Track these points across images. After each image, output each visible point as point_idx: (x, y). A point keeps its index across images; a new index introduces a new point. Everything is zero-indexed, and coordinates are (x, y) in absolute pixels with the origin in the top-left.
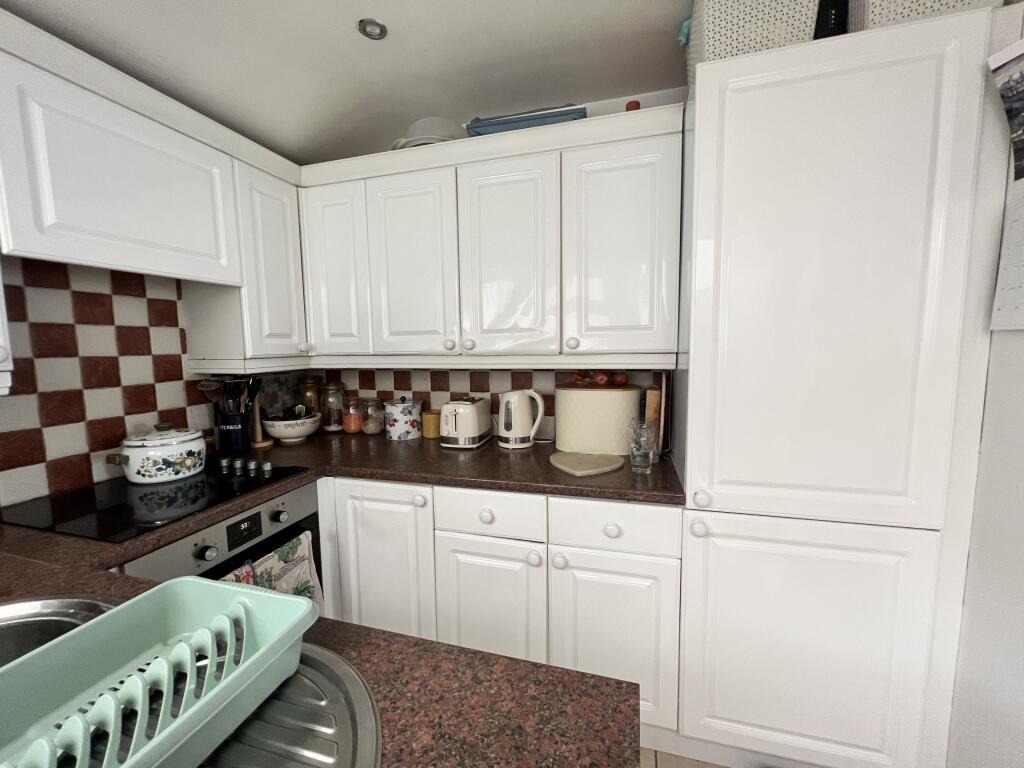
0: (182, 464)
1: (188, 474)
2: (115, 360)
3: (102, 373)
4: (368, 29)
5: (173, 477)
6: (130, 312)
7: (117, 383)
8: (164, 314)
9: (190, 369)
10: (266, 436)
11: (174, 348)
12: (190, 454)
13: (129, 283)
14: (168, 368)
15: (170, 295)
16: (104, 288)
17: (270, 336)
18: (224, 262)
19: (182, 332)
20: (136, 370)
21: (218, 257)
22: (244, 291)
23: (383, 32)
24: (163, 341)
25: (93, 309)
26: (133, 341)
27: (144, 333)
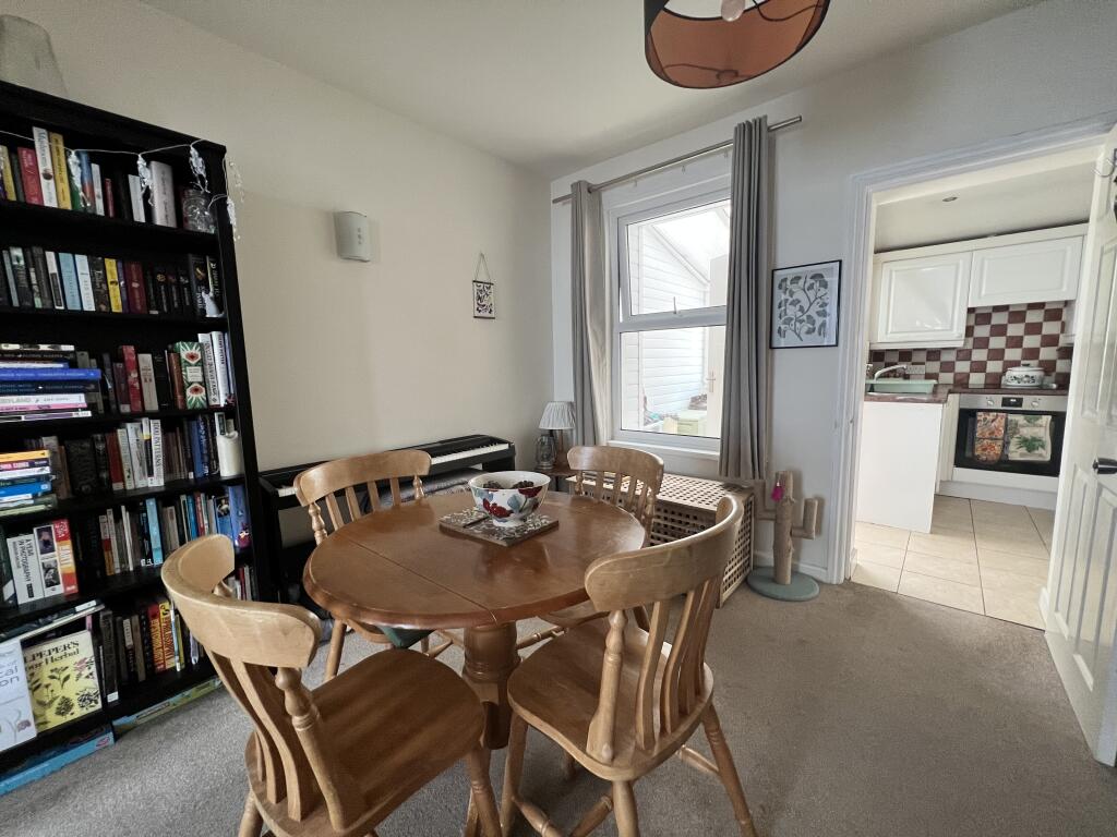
0: (1022, 379)
1: (1024, 385)
2: (1022, 337)
3: (1015, 342)
6: (1035, 317)
7: (1020, 347)
9: (1063, 341)
11: (1056, 331)
14: (1050, 341)
15: (1057, 306)
19: (1063, 322)
20: (1032, 341)
24: (1051, 329)
25: (1017, 317)
27: (1039, 325)
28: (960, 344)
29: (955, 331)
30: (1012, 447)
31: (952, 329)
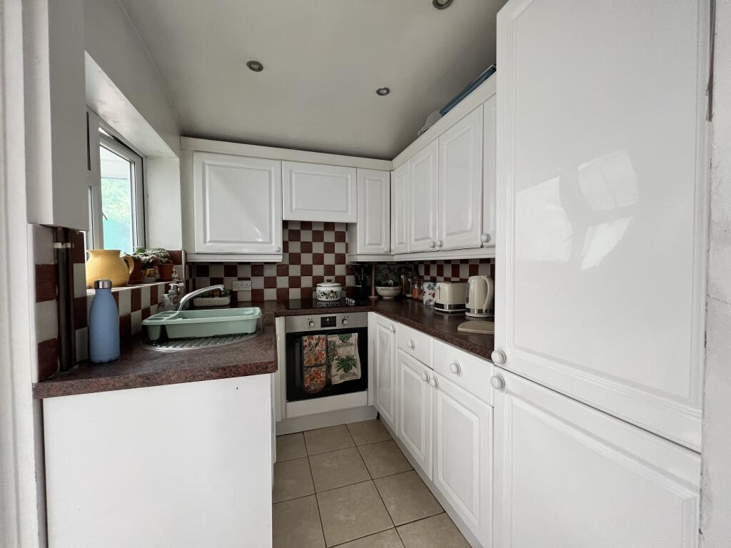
0: (329, 295)
1: (331, 299)
2: (323, 255)
3: (318, 259)
4: (381, 92)
5: (326, 300)
6: (329, 237)
7: (323, 264)
8: (341, 237)
9: (348, 260)
10: (376, 293)
11: (343, 251)
12: (332, 291)
13: (329, 226)
14: (340, 259)
15: (342, 229)
16: (322, 229)
17: (369, 244)
18: (349, 213)
19: (347, 244)
20: (329, 259)
21: (347, 212)
22: (358, 225)
23: (388, 91)
24: (340, 248)
25: (318, 236)
26: (329, 248)
27: (333, 245)
28: (279, 259)
29: (273, 244)
30: (334, 371)
31: (270, 242)
